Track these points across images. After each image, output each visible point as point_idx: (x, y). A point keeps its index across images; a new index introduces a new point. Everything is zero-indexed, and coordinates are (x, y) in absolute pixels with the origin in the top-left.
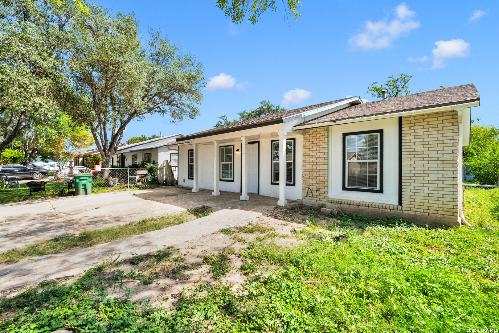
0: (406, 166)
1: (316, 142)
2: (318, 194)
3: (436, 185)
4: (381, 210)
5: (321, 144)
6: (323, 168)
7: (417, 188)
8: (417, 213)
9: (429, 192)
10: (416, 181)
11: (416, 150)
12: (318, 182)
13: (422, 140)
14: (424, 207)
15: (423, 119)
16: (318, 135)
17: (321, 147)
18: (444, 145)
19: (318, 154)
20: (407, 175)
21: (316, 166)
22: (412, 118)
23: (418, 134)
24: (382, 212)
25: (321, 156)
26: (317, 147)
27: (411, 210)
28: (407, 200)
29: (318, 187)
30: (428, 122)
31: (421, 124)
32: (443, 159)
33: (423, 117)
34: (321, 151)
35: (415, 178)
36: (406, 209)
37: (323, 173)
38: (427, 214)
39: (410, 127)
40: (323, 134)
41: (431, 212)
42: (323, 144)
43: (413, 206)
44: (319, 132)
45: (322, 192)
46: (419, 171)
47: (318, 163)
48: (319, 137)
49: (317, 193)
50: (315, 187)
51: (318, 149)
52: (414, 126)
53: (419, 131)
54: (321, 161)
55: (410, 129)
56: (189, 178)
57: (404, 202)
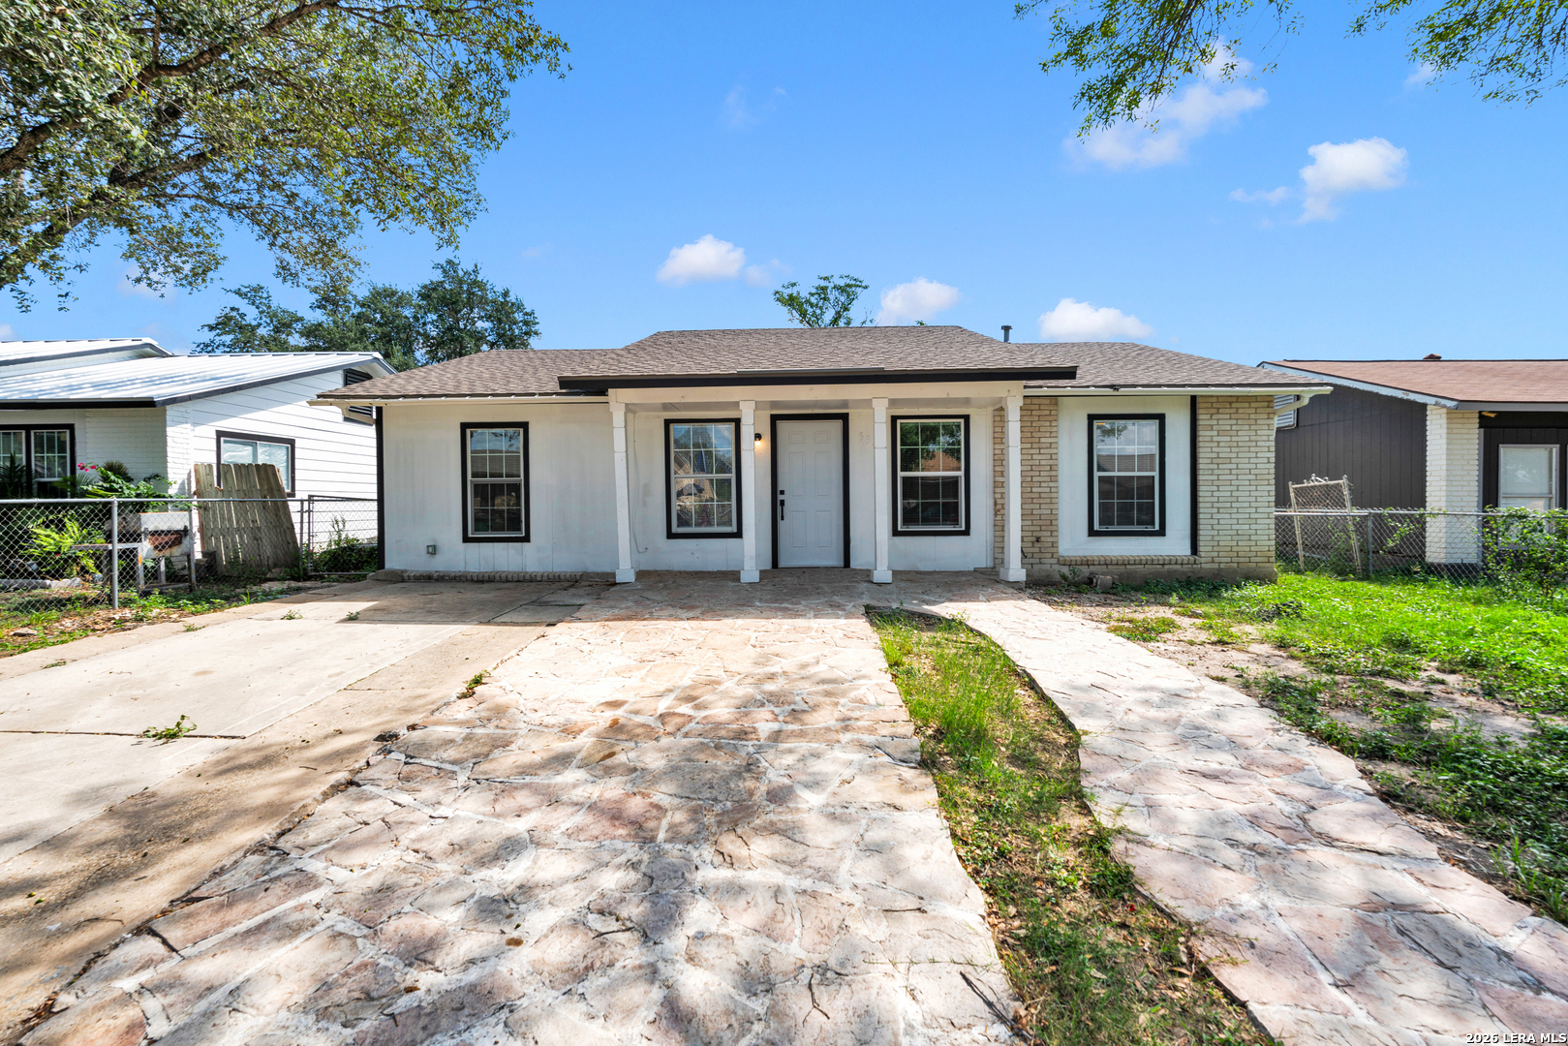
0: (1206, 483)
1: (1031, 429)
2: (1037, 550)
3: (1247, 516)
4: (1167, 567)
5: (1043, 435)
6: (1048, 490)
7: (1221, 522)
8: (1222, 566)
9: (1238, 527)
10: (1221, 510)
11: (1221, 455)
12: (1035, 522)
13: (1228, 439)
14: (1231, 554)
15: (1231, 403)
16: (1034, 413)
17: (1042, 440)
18: (1257, 449)
19: (1035, 457)
20: (1208, 499)
21: (1031, 484)
22: (1215, 400)
23: (1223, 428)
24: (1169, 572)
25: (1043, 462)
26: (1034, 440)
27: (1213, 562)
28: (1207, 543)
29: (1035, 534)
30: (1237, 409)
31: (1228, 411)
32: (1256, 471)
33: (1230, 399)
34: (1042, 451)
35: (1220, 505)
36: (1206, 560)
37: (1048, 501)
38: (1235, 565)
39: (1212, 415)
40: (1047, 412)
41: (1241, 560)
42: (1048, 435)
43: (1216, 554)
44: (1037, 407)
45: (1046, 545)
46: (1224, 493)
47: (1035, 479)
48: (1037, 418)
49: (1033, 546)
50: (1030, 534)
51: (1035, 446)
52: (1218, 413)
53: (1225, 422)
54: (1042, 474)
55: (1211, 418)
56: (470, 535)
57: (1202, 548)
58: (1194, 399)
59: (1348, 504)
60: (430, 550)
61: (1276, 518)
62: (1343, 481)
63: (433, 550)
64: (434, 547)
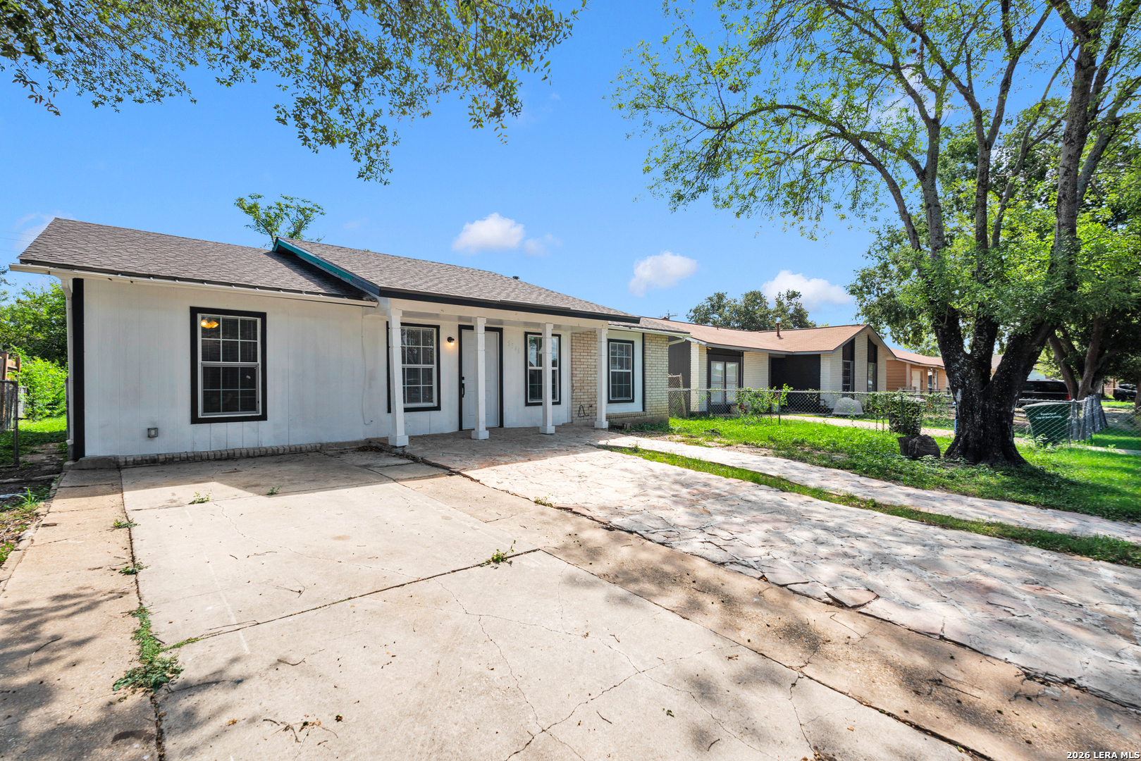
0: (648, 376)
1: (588, 345)
4: (635, 418)
5: (592, 348)
6: (594, 379)
7: (653, 395)
10: (653, 389)
11: (653, 363)
12: (589, 396)
13: (655, 355)
15: (655, 338)
16: (589, 336)
17: (592, 351)
18: (663, 360)
19: (589, 360)
20: (648, 384)
21: (587, 376)
22: (648, 336)
23: (653, 350)
25: (592, 364)
26: (589, 351)
27: (650, 414)
28: (648, 405)
29: (589, 403)
30: (657, 340)
31: (652, 341)
33: (654, 336)
34: (592, 357)
35: (652, 387)
37: (594, 384)
39: (649, 343)
40: (594, 337)
42: (594, 348)
43: (651, 410)
44: (590, 333)
45: (594, 408)
46: (654, 381)
47: (589, 373)
48: (590, 339)
49: (589, 410)
50: (587, 403)
51: (589, 354)
53: (654, 348)
54: (592, 369)
55: (649, 345)
56: (200, 416)
57: (647, 408)
58: (643, 334)
59: (682, 386)
60: (153, 433)
61: (670, 393)
62: (680, 376)
63: (152, 433)
64: (156, 429)
